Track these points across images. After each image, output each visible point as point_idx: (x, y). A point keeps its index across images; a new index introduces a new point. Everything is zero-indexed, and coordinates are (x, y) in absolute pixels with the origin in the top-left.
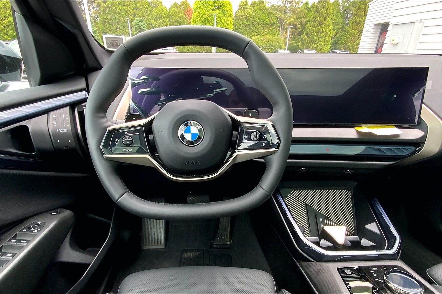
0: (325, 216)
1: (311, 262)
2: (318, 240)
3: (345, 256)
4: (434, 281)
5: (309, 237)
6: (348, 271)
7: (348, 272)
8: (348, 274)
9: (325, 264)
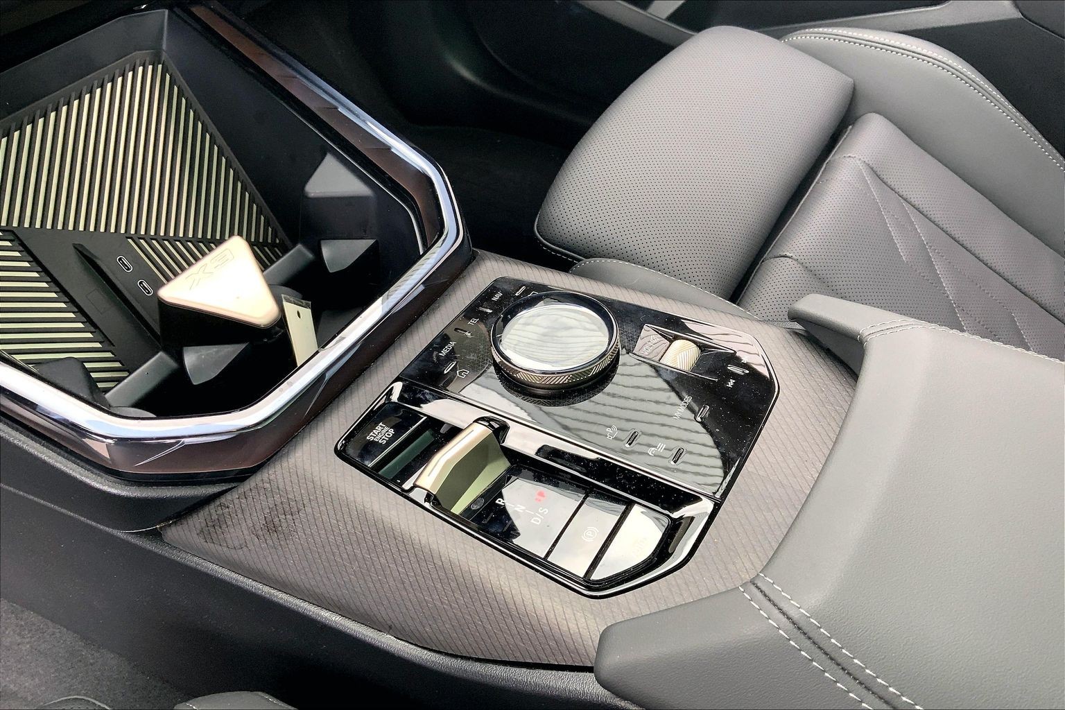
0: (128, 236)
1: (218, 503)
2: (173, 364)
3: (328, 376)
4: (557, 248)
5: (119, 380)
6: (379, 428)
7: (381, 433)
8: (388, 444)
9: (279, 474)
